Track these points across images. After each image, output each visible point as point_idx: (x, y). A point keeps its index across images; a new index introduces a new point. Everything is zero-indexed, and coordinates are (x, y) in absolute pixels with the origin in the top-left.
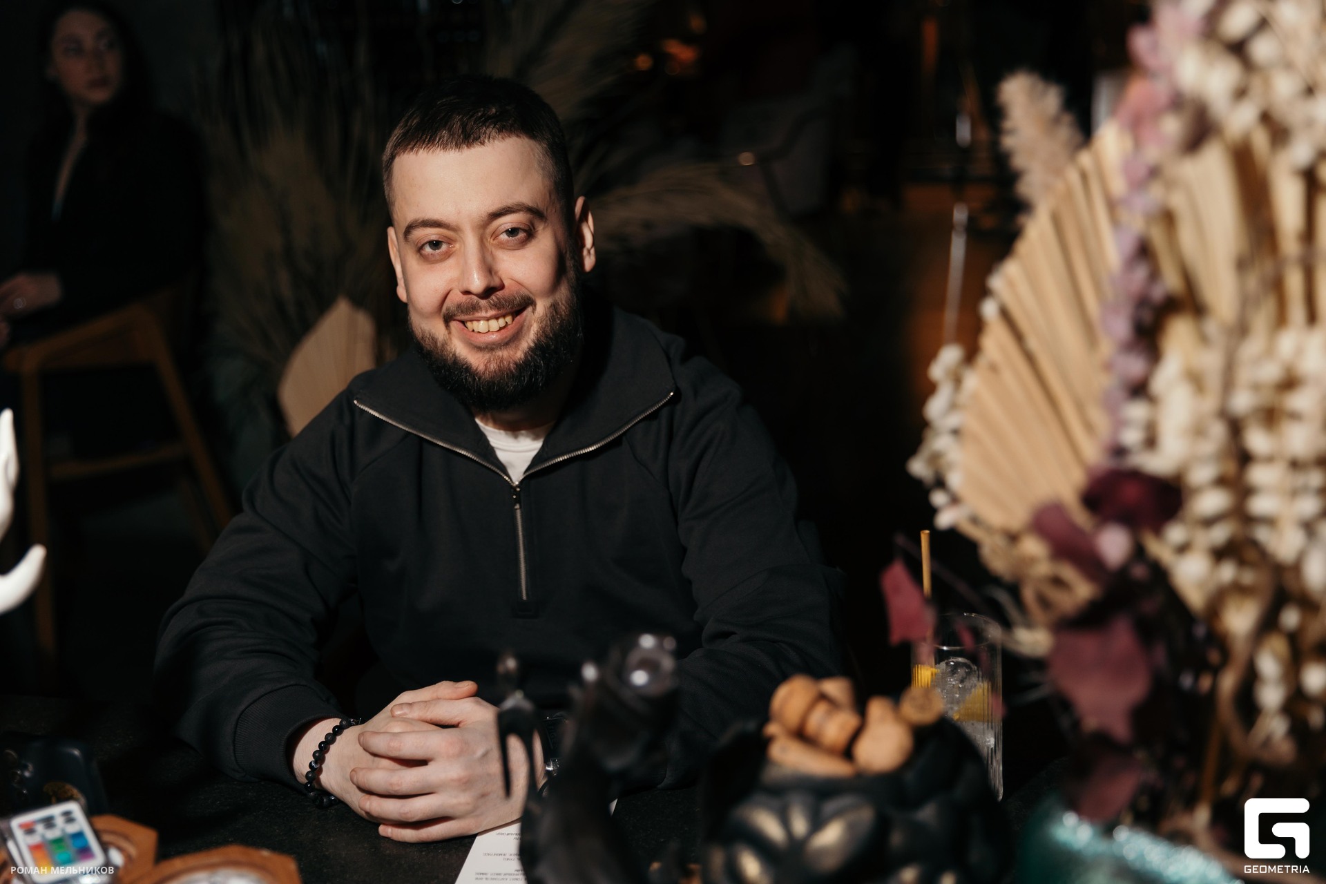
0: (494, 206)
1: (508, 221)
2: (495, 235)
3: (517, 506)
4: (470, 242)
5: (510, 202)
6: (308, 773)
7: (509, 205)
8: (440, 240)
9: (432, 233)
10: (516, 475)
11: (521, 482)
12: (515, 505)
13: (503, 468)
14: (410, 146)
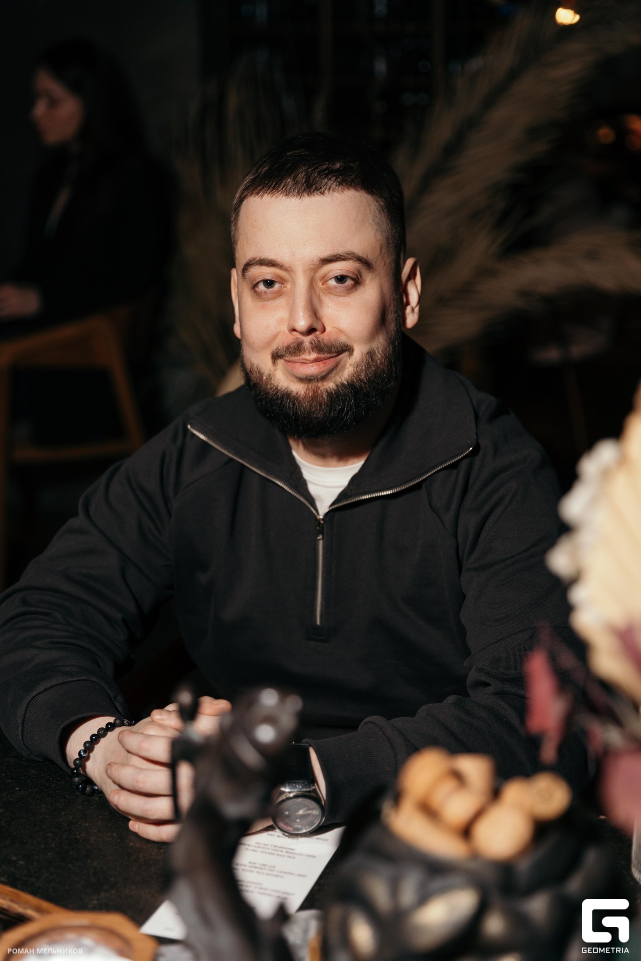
0: (326, 253)
1: (339, 268)
2: (324, 279)
3: (320, 537)
4: (301, 283)
5: (340, 250)
6: (76, 760)
7: (340, 253)
8: (273, 279)
9: (267, 272)
10: (323, 508)
11: (326, 515)
12: (318, 536)
13: (312, 500)
14: (256, 191)
